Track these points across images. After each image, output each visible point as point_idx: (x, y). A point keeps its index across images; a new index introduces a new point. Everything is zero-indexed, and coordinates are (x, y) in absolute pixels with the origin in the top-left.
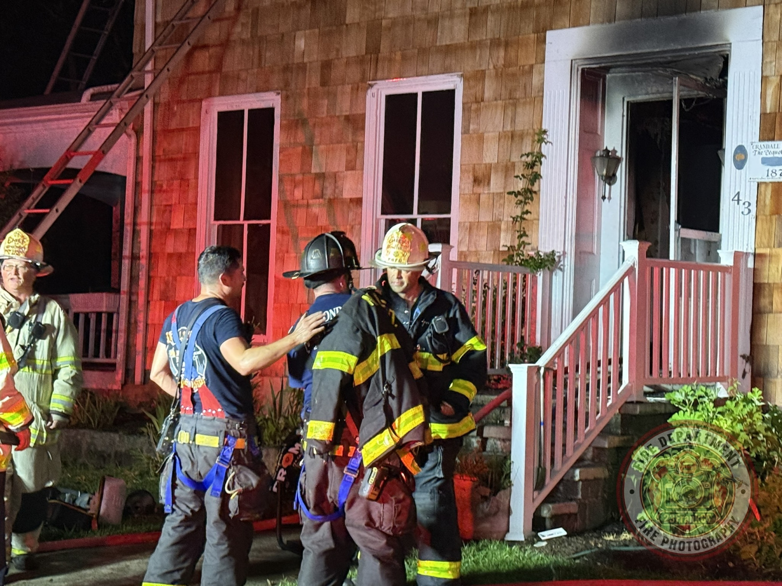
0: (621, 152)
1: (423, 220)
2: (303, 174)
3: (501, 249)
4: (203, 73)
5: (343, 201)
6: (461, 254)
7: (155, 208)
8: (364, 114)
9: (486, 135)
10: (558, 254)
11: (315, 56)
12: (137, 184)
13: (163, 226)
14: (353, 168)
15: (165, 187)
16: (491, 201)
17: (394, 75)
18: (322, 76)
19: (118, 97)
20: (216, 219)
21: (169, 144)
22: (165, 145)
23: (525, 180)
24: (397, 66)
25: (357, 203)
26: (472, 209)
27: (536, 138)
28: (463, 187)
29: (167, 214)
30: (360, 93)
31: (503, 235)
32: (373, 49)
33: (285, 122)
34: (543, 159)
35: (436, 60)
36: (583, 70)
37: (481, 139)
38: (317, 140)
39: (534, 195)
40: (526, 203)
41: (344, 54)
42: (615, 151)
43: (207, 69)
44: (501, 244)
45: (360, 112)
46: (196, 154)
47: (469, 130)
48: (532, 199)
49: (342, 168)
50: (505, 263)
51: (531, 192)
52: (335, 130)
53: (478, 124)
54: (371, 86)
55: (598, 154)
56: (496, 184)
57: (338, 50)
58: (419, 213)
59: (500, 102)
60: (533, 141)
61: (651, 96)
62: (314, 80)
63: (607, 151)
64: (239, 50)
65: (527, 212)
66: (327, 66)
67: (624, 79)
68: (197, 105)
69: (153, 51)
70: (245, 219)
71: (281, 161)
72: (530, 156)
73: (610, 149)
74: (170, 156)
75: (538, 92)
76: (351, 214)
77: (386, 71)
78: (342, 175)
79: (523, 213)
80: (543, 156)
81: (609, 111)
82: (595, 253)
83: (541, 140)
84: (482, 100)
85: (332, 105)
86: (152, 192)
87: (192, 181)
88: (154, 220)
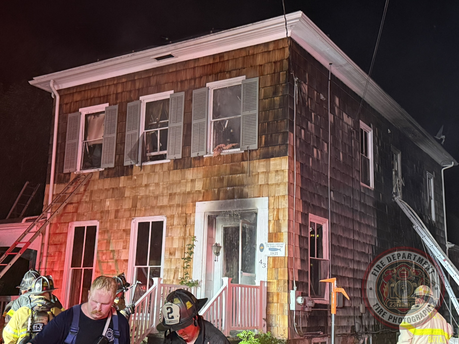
0: (221, 245)
1: (150, 268)
2: (106, 250)
3: (179, 279)
4: (70, 213)
5: (121, 260)
6: (164, 280)
7: (47, 262)
8: (130, 229)
9: (174, 237)
10: (199, 281)
11: (113, 208)
12: (41, 253)
13: (51, 270)
14: (125, 249)
15: (52, 255)
16: (176, 261)
17: (141, 215)
18: (115, 215)
19: (37, 222)
20: (71, 267)
21: (55, 239)
22: (54, 239)
23: (188, 254)
24: (143, 212)
25: (126, 262)
26: (169, 264)
27: (192, 239)
28: (165, 256)
29: (52, 265)
30: (129, 221)
31: (180, 274)
32: (134, 206)
33: (100, 231)
34: (194, 247)
35: (157, 211)
36: (208, 216)
37: (173, 238)
38: (112, 238)
39: (191, 259)
40: (188, 262)
41: (124, 207)
42: (219, 244)
43: (71, 212)
44: (179, 277)
45: (129, 228)
46: (65, 242)
47: (168, 235)
48: (190, 261)
49: (121, 248)
50: (180, 284)
51: (190, 258)
52: (119, 234)
53: (171, 233)
54: (133, 219)
55: (213, 245)
56: (178, 255)
57: (121, 206)
58: (149, 265)
59: (179, 226)
60: (191, 240)
61: (232, 225)
62: (112, 216)
63: (216, 244)
64: (84, 205)
65: (188, 266)
66: (117, 211)
67: (222, 219)
68: (67, 224)
69: (52, 205)
70: (83, 267)
71: (98, 246)
72: (190, 246)
73: (218, 243)
74: (55, 243)
75: (193, 223)
76: (124, 265)
77: (139, 214)
78: (121, 251)
79: (187, 266)
80: (194, 245)
81: (217, 230)
82: (212, 280)
83: (194, 240)
84: (173, 225)
85: (118, 226)
86: (47, 256)
87: (63, 252)
88: (47, 267)
